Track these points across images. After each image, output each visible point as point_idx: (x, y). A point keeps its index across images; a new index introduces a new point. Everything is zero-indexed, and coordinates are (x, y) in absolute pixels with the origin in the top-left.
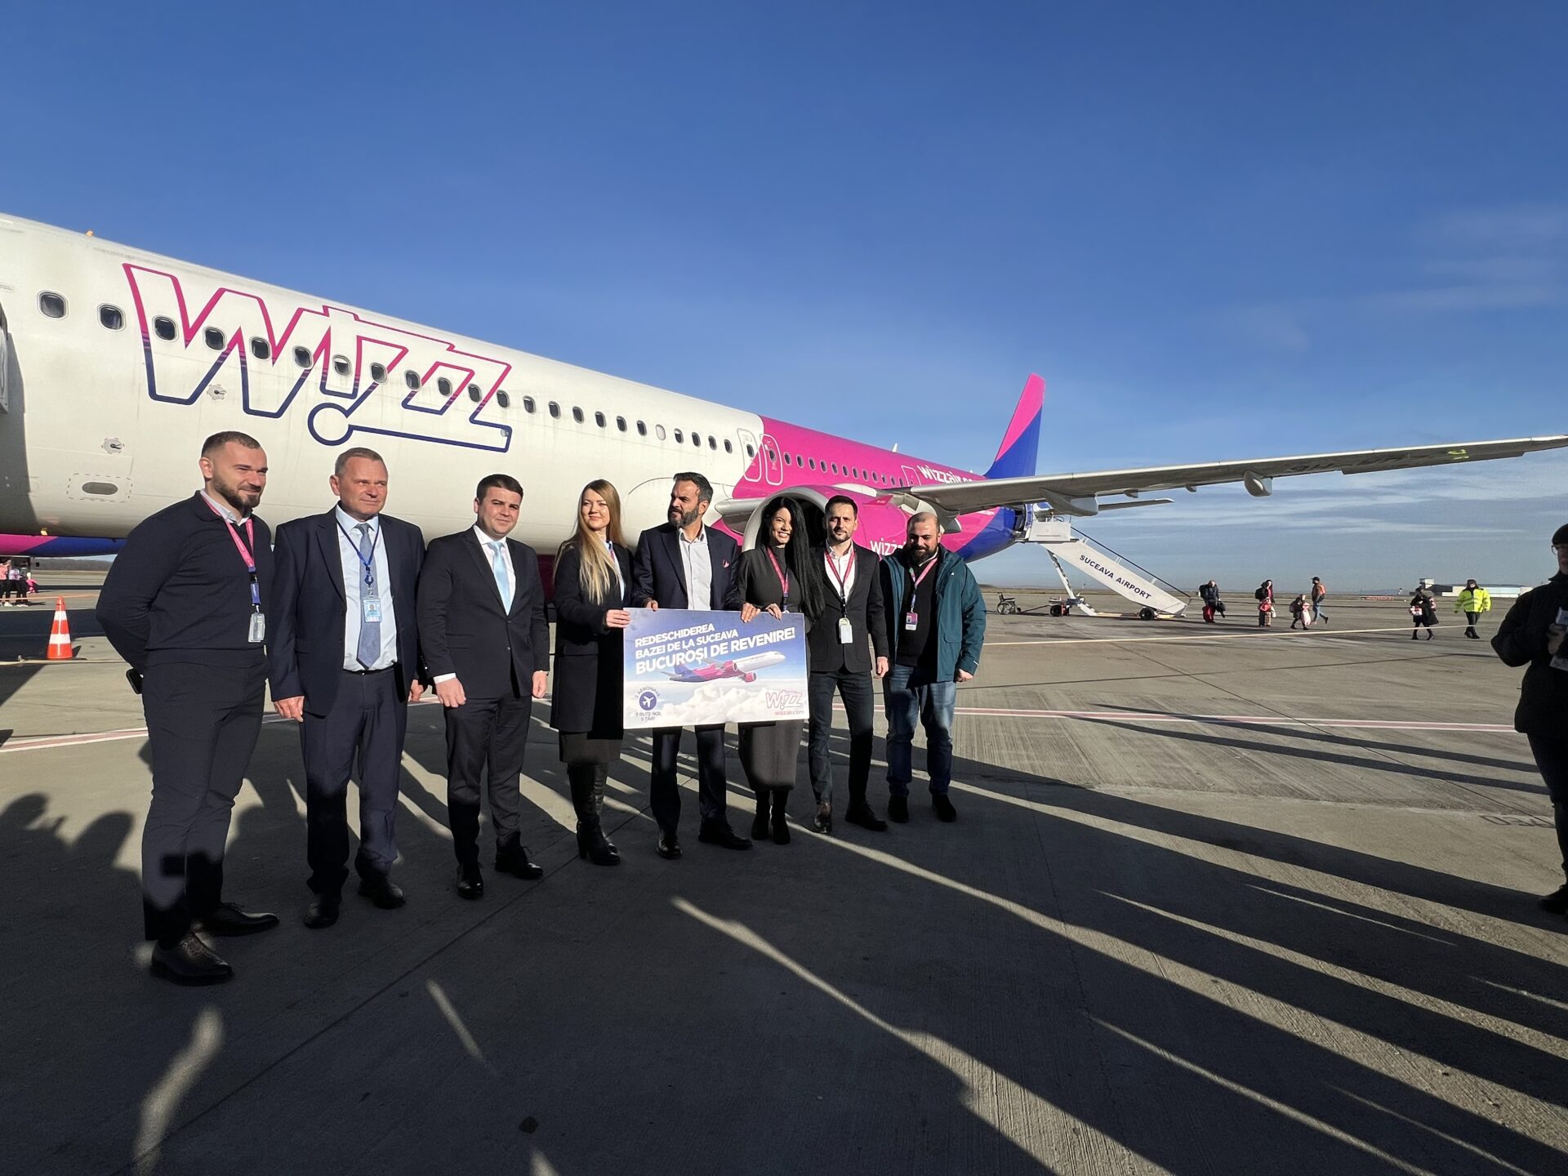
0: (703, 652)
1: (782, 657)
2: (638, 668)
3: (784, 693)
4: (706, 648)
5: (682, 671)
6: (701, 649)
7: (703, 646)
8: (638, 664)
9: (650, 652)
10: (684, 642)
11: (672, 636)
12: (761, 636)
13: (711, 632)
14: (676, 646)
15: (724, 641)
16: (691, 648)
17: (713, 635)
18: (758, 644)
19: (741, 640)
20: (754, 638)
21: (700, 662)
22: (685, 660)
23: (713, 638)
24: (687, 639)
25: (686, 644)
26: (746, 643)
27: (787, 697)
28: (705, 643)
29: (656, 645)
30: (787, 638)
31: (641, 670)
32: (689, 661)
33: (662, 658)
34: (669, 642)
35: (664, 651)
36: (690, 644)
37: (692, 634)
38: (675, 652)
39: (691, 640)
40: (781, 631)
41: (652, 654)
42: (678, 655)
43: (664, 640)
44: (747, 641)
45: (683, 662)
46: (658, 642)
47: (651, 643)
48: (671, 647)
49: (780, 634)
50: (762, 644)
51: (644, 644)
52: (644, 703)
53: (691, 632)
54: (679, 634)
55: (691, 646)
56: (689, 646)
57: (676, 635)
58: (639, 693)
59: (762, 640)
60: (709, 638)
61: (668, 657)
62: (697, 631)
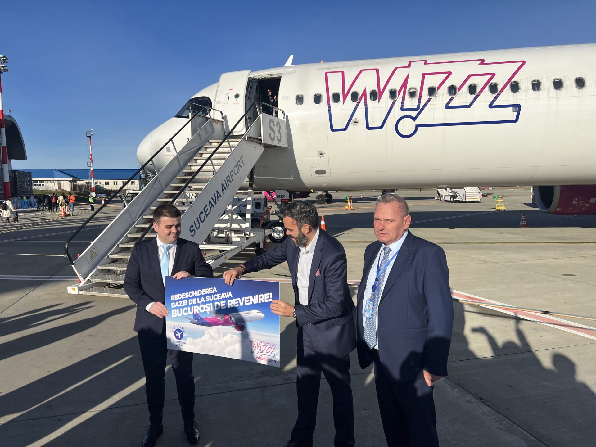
0: (210, 306)
1: (262, 315)
2: (173, 313)
3: (263, 344)
4: (211, 304)
5: (197, 318)
6: (209, 304)
7: (210, 302)
8: (173, 311)
9: (179, 304)
10: (198, 299)
11: (191, 294)
12: (248, 298)
13: (215, 293)
14: (193, 301)
15: (223, 299)
16: (203, 303)
17: (216, 295)
18: (246, 304)
19: (235, 300)
20: (243, 298)
21: (208, 313)
22: (199, 310)
23: (216, 297)
24: (200, 297)
25: (200, 300)
26: (237, 302)
27: (265, 347)
28: (211, 300)
29: (182, 300)
30: (266, 301)
31: (174, 315)
32: (202, 311)
33: (186, 309)
34: (189, 298)
35: (187, 304)
36: (202, 301)
37: (203, 294)
38: (193, 305)
39: (203, 298)
40: (262, 295)
41: (180, 305)
42: (195, 307)
43: (186, 297)
44: (238, 301)
45: (198, 312)
46: (183, 298)
47: (179, 298)
48: (191, 302)
49: (261, 297)
50: (248, 304)
51: (176, 299)
52: (177, 335)
53: (203, 292)
54: (195, 294)
55: (203, 302)
56: (201, 302)
57: (193, 294)
58: (174, 329)
59: (248, 301)
60: (213, 297)
61: (189, 308)
62: (206, 292)
